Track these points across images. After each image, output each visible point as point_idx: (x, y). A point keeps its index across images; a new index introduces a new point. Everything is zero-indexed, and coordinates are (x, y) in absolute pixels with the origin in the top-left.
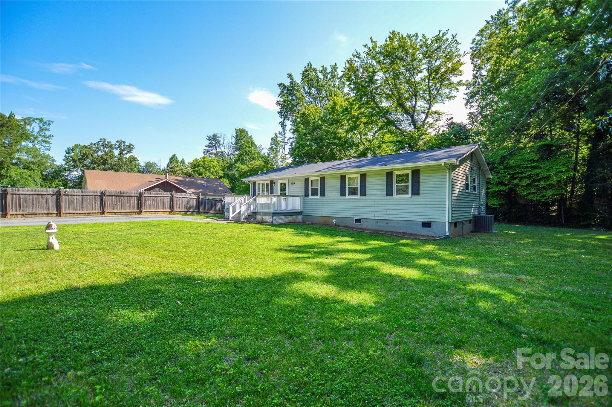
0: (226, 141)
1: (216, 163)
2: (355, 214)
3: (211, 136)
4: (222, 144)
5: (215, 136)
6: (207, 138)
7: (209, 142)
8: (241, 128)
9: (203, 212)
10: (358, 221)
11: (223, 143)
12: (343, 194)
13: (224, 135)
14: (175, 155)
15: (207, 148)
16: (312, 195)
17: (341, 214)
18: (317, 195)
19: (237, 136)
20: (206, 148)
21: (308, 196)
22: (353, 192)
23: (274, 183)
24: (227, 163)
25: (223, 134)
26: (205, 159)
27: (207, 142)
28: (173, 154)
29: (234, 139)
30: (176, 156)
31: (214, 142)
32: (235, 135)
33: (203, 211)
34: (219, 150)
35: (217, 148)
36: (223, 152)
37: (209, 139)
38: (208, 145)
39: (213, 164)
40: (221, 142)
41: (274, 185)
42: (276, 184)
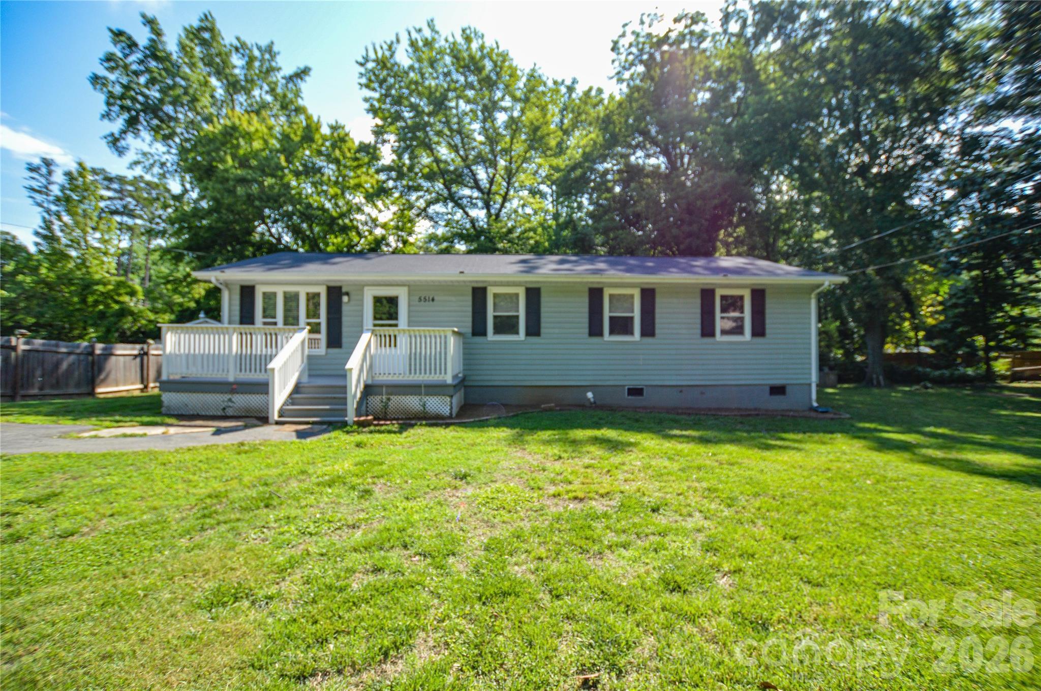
2: (628, 377)
10: (636, 392)
12: (595, 330)
16: (498, 330)
17: (590, 378)
18: (517, 332)
21: (484, 333)
22: (622, 326)
23: (347, 294)
41: (345, 299)
42: (352, 297)
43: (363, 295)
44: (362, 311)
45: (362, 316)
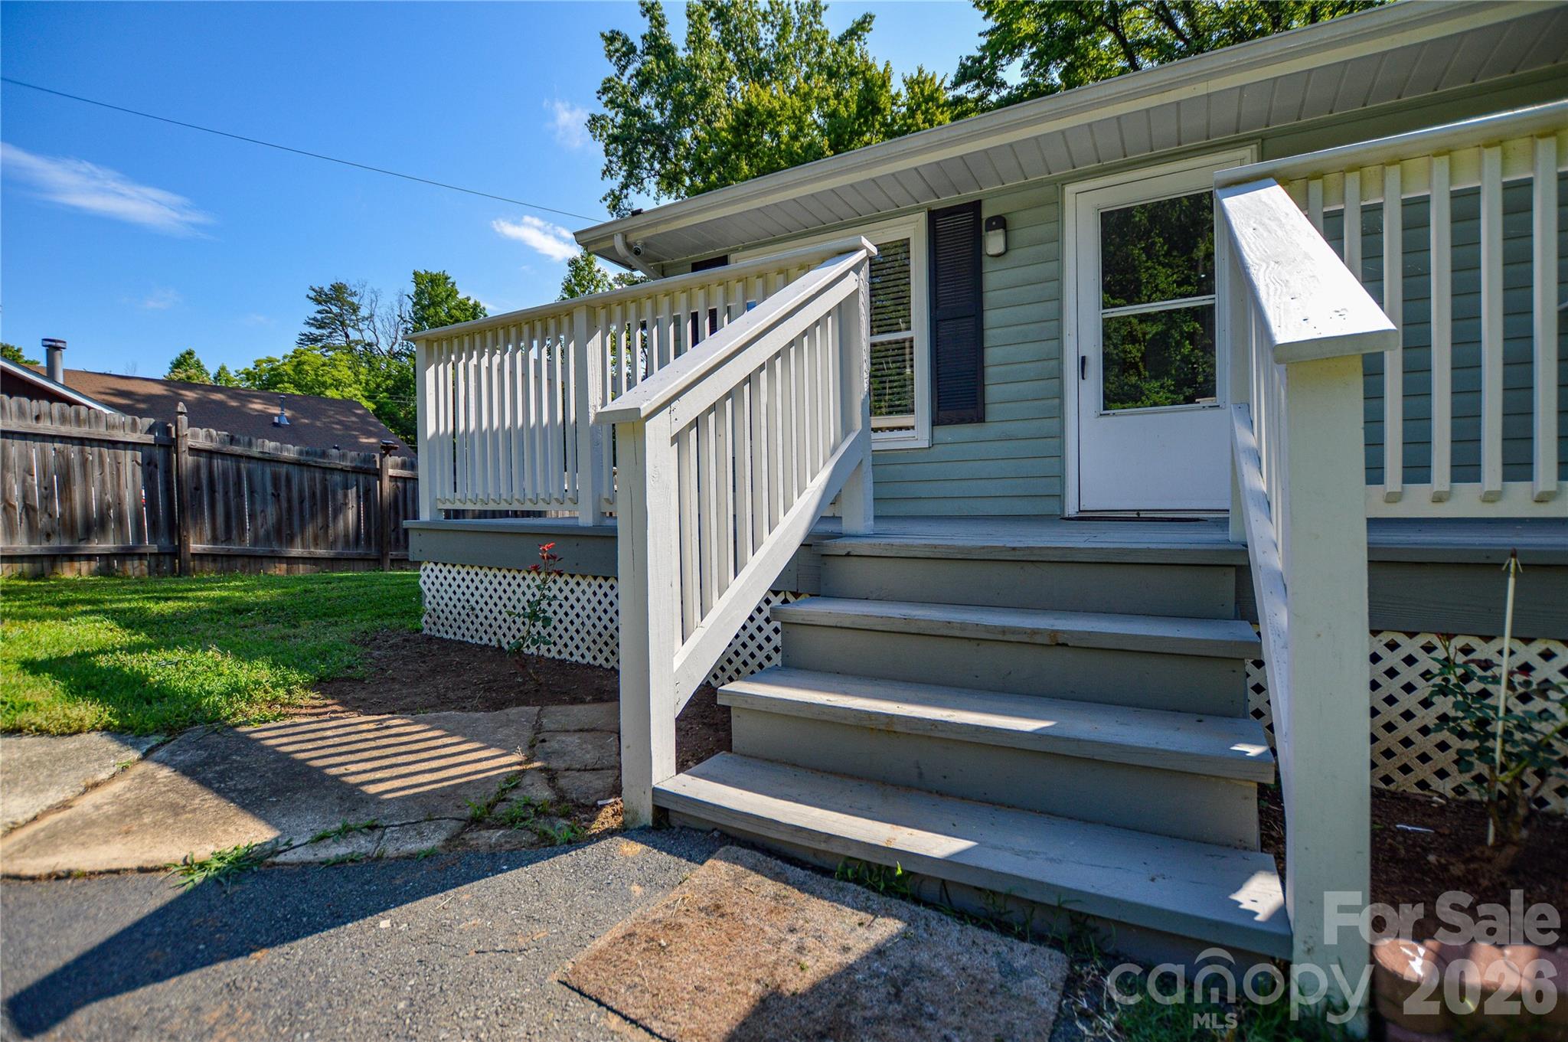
0: (380, 311)
1: (345, 374)
3: (326, 290)
4: (364, 319)
5: (339, 290)
6: (312, 294)
7: (320, 308)
8: (434, 270)
9: (214, 557)
11: (372, 316)
13: (373, 292)
14: (190, 353)
15: (314, 330)
19: (419, 294)
20: (307, 330)
24: (389, 376)
25: (368, 288)
26: (304, 358)
27: (312, 310)
28: (183, 351)
29: (409, 305)
30: (197, 356)
31: (335, 310)
32: (412, 289)
33: (221, 548)
34: (354, 335)
35: (350, 331)
36: (370, 345)
37: (320, 297)
38: (315, 319)
39: (335, 373)
40: (364, 312)
41: (994, 243)
42: (1019, 235)
43: (1059, 220)
44: (1058, 279)
45: (1059, 298)
